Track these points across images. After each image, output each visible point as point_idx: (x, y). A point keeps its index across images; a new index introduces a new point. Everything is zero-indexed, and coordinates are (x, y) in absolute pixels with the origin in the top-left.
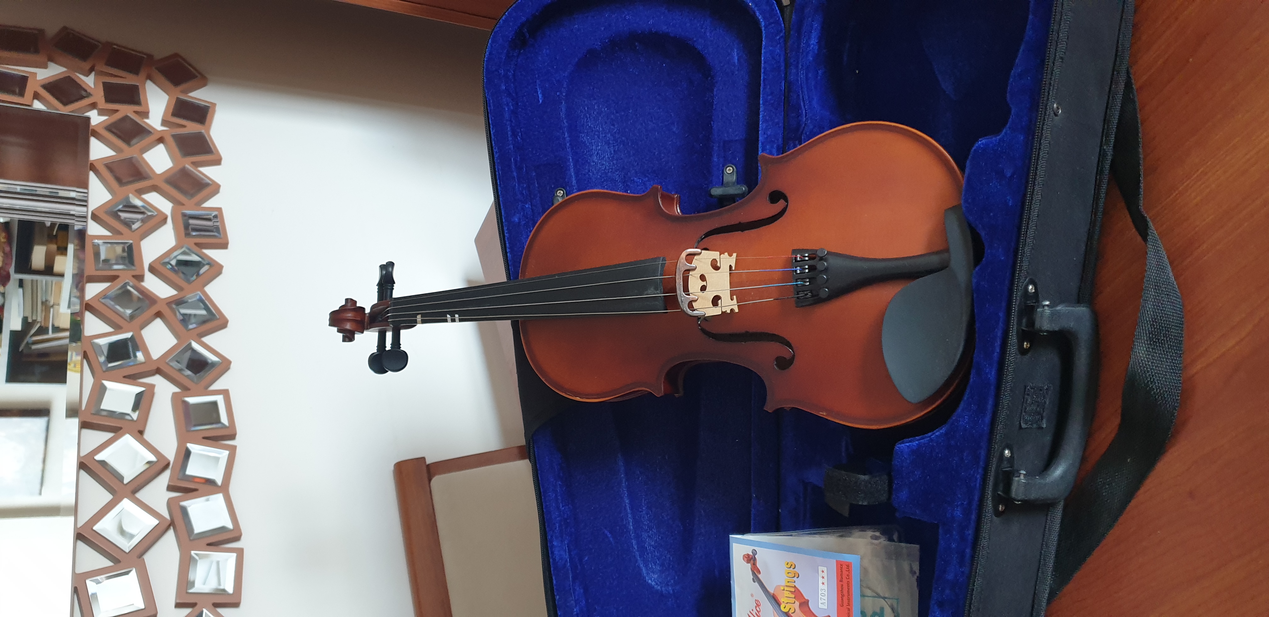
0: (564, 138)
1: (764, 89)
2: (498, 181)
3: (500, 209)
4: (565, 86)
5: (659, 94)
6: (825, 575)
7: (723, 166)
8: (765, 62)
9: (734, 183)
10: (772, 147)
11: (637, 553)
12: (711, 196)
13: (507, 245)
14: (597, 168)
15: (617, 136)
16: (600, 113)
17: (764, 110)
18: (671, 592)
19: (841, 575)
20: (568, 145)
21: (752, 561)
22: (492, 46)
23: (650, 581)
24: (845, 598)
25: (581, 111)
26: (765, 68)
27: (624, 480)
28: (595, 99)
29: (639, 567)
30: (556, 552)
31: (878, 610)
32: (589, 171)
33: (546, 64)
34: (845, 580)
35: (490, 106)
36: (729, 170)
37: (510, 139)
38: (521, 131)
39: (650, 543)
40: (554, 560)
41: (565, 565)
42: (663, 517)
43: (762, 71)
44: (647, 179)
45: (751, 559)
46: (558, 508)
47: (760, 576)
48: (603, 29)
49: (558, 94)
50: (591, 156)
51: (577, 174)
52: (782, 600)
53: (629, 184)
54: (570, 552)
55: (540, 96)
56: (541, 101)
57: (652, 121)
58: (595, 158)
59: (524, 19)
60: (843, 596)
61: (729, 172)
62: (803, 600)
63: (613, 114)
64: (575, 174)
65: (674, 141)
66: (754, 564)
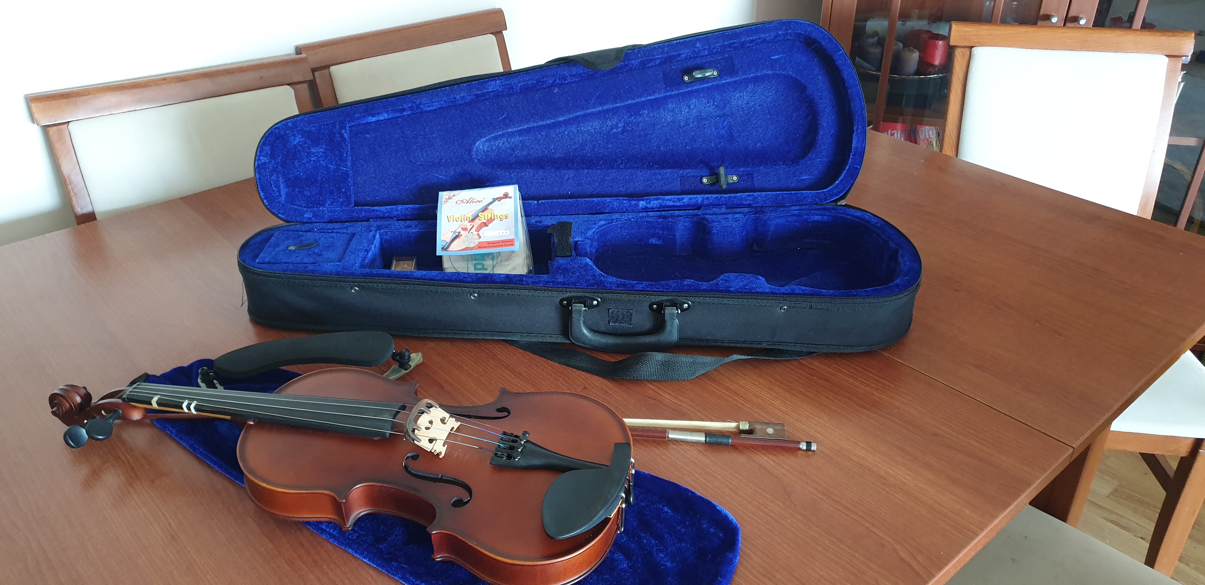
0: (750, 74)
1: (786, 194)
2: (721, 32)
3: (703, 35)
4: (783, 73)
5: (780, 134)
6: (505, 234)
7: (737, 174)
8: (801, 193)
9: (727, 181)
10: (750, 201)
11: (494, 135)
12: (719, 167)
13: (681, 41)
14: (732, 97)
15: (753, 109)
16: (767, 97)
17: (773, 194)
18: (473, 157)
19: (506, 242)
20: (746, 77)
21: (505, 197)
22: (805, 24)
23: (478, 143)
24: (493, 245)
25: (767, 84)
26: (798, 193)
27: (538, 124)
28: (775, 93)
29: (486, 136)
30: (492, 83)
31: (485, 267)
32: (730, 91)
33: (796, 60)
34: (503, 244)
35: (768, 25)
36: (735, 178)
37: (748, 39)
38: (752, 46)
39: (500, 143)
40: (488, 81)
41: (485, 88)
42: (516, 151)
43: (797, 192)
44: (727, 129)
45: (506, 196)
46: (519, 82)
47: (497, 201)
48: (819, 94)
49: (778, 68)
50: (740, 92)
51: (728, 83)
52: (486, 213)
53: (723, 118)
54: (493, 91)
55: (776, 57)
56: (772, 58)
57: (763, 130)
58: (737, 95)
59: (823, 43)
60: (494, 243)
61: (734, 178)
62: (487, 224)
63: (767, 105)
64: (728, 82)
65: (751, 145)
66: (503, 198)
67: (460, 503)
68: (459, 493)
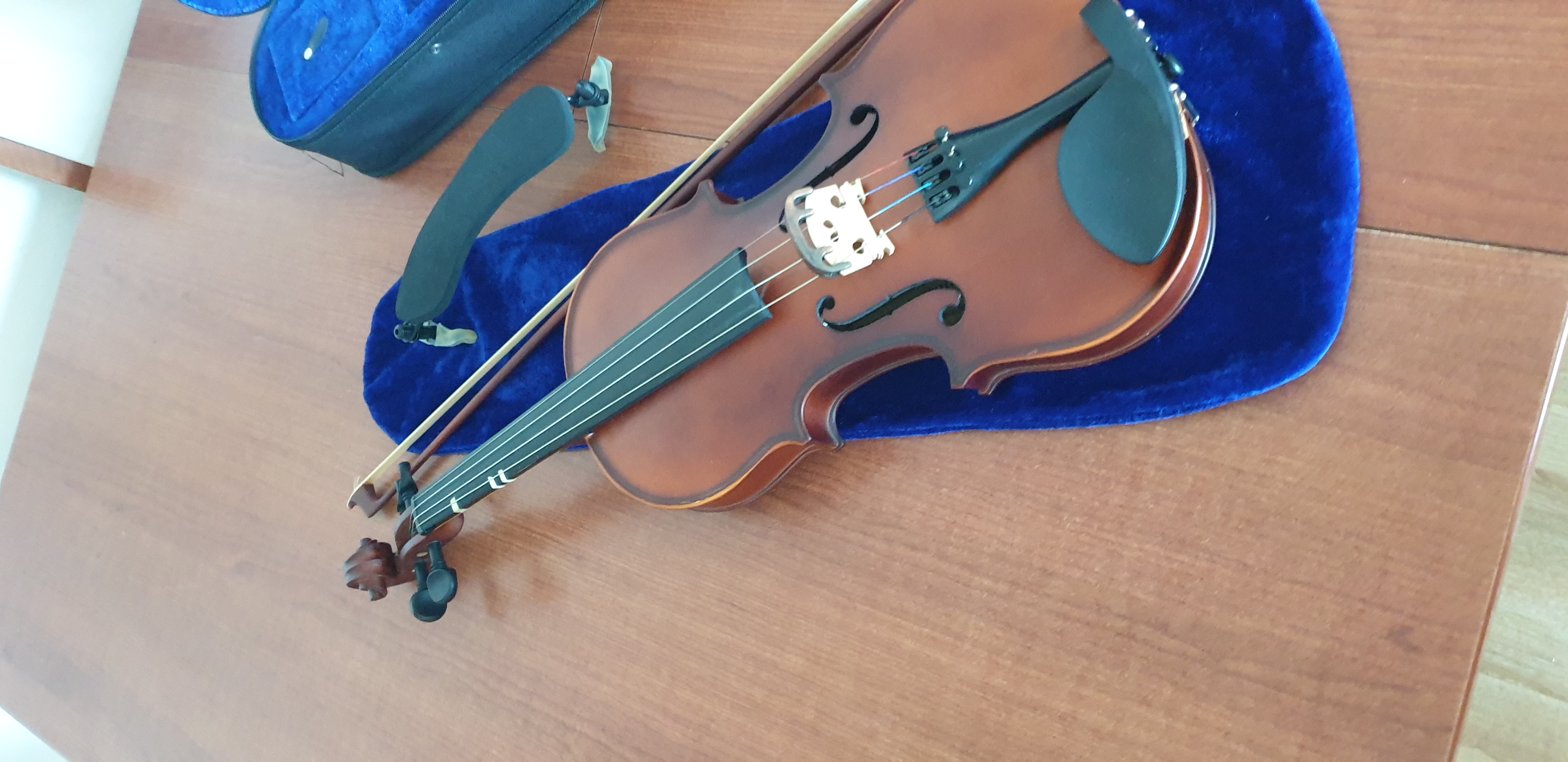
67: (953, 315)
68: (938, 301)
